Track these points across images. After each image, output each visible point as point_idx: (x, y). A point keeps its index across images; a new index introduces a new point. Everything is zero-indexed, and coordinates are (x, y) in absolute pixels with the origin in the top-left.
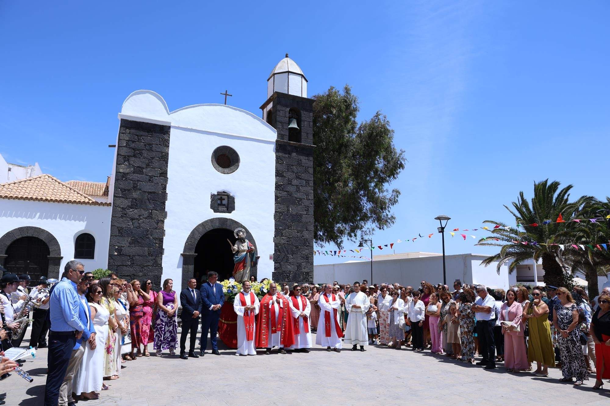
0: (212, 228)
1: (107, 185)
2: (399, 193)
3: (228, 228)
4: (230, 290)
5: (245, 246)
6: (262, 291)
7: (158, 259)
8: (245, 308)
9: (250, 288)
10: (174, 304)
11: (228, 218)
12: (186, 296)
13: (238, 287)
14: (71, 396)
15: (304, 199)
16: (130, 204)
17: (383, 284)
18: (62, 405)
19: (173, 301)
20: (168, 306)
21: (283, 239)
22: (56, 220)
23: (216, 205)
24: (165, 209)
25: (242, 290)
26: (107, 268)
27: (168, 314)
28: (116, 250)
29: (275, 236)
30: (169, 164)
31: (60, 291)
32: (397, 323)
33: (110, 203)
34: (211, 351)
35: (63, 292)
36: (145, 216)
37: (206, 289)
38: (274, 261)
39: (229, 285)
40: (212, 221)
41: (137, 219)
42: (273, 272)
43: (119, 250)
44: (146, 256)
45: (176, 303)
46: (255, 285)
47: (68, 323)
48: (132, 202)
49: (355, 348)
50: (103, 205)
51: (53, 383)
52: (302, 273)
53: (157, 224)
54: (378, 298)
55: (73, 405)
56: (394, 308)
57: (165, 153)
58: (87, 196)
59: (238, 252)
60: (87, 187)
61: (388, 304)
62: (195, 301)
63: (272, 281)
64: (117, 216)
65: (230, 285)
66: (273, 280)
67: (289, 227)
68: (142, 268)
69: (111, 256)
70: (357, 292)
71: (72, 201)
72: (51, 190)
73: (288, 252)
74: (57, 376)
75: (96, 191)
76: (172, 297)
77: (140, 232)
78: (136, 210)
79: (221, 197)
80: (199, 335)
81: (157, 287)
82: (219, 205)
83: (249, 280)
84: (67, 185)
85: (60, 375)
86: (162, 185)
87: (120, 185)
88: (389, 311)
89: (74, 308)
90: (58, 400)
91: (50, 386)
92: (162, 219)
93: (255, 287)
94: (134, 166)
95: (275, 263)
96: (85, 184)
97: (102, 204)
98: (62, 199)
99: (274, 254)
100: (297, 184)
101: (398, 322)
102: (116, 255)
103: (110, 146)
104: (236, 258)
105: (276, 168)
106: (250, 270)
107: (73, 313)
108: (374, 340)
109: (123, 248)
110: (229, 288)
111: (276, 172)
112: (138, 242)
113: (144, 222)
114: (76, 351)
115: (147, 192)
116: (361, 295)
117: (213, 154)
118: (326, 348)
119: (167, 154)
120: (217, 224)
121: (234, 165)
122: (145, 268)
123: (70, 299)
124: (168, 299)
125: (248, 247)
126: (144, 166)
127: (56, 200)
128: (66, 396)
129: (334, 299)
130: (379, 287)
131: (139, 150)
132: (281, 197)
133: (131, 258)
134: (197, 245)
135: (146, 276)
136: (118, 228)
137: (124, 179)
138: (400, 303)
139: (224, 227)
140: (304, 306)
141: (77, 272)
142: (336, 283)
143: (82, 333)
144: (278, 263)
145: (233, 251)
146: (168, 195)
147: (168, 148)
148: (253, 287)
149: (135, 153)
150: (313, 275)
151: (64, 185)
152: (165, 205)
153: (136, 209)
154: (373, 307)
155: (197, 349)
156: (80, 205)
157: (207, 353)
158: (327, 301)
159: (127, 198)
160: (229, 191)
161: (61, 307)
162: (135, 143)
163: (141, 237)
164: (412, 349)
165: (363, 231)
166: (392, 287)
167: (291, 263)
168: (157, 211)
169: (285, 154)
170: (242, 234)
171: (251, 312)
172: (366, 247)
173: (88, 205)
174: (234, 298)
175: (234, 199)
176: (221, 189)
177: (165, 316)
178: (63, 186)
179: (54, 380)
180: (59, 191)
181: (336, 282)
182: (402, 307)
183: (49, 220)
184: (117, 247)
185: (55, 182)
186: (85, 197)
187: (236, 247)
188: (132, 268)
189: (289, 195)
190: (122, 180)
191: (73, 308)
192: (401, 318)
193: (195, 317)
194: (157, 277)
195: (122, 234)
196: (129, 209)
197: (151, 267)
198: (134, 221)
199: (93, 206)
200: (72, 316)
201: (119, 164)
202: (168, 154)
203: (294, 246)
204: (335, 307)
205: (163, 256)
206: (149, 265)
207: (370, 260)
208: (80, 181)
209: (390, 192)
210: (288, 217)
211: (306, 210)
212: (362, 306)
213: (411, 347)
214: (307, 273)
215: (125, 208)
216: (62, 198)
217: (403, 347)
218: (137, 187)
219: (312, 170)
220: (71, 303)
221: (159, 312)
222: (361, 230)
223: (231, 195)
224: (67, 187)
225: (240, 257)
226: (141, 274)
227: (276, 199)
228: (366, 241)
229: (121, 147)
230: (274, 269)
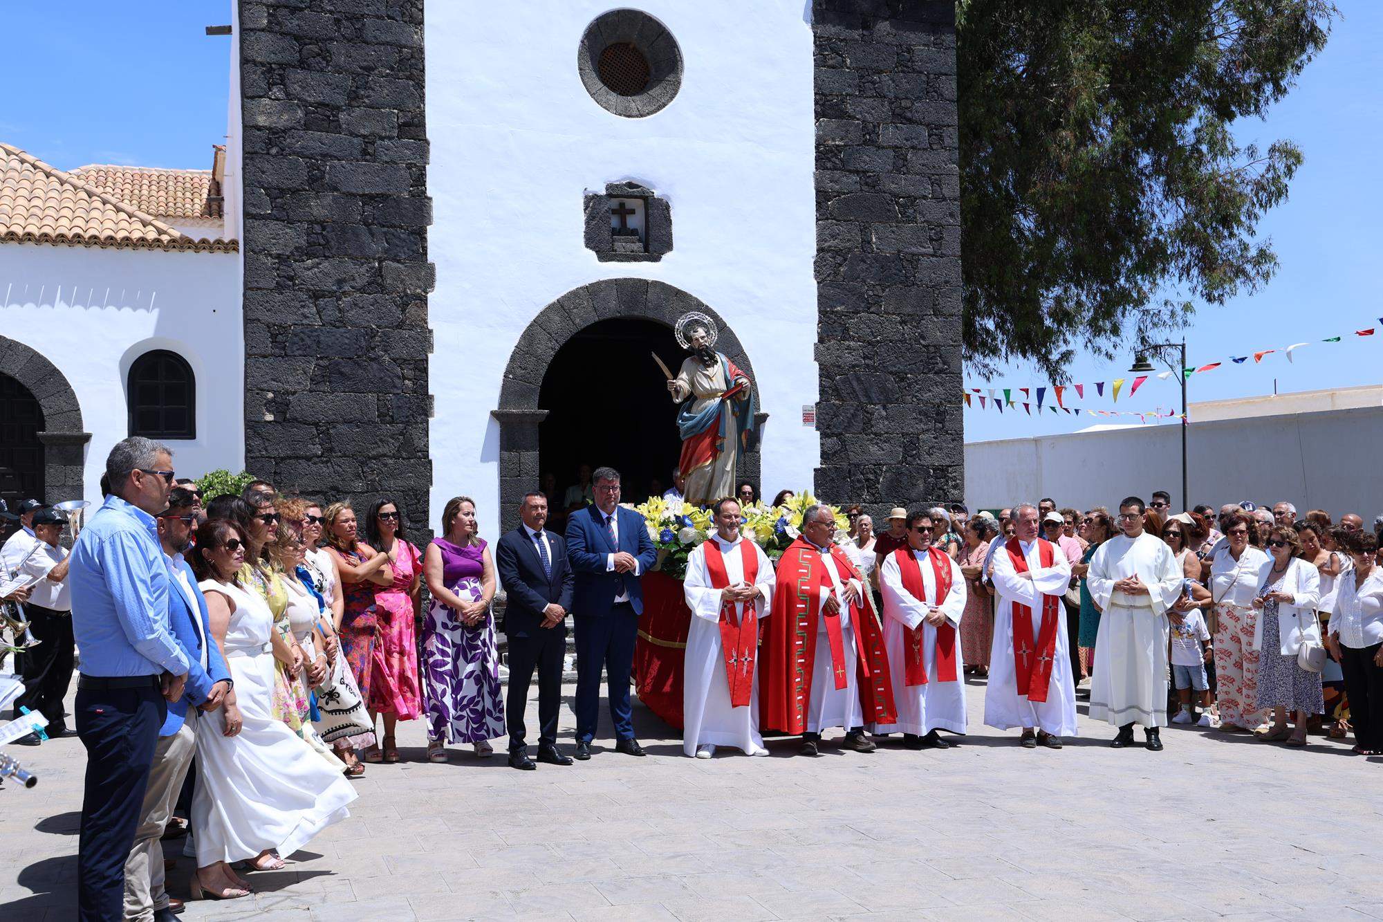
0: (593, 318)
1: (214, 179)
2: (1298, 159)
3: (651, 315)
4: (669, 531)
5: (716, 377)
6: (784, 536)
7: (414, 432)
8: (723, 595)
9: (738, 525)
10: (482, 583)
11: (650, 278)
12: (516, 553)
13: (699, 523)
14: (163, 890)
15: (925, 197)
16: (303, 242)
17: (1230, 507)
18: (136, 919)
19: (478, 573)
20: (461, 591)
21: (848, 348)
22: (52, 305)
23: (606, 235)
24: (426, 254)
25: (712, 533)
26: (242, 466)
27: (461, 618)
28: (270, 405)
29: (821, 340)
30: (427, 91)
31: (101, 542)
32: (1289, 648)
33: (234, 243)
34: (611, 743)
35: (113, 544)
36: (359, 282)
37: (583, 530)
38: (818, 428)
39: (666, 514)
40: (594, 291)
41: (332, 294)
42: (815, 470)
43: (280, 406)
44: (370, 422)
45: (487, 581)
46: (756, 515)
47: (138, 647)
48: (308, 235)
49: (1128, 737)
50: (211, 248)
51: (102, 845)
52: (924, 470)
53: (403, 311)
54: (1212, 559)
55: (169, 916)
56: (1278, 596)
57: (411, 48)
58: (150, 218)
59: (692, 398)
60: (145, 187)
61: (1253, 581)
62: (548, 570)
63: (813, 501)
64: (261, 285)
65: (670, 514)
66: (817, 496)
67: (870, 304)
68: (362, 464)
69: (253, 427)
70: (1135, 536)
71: (102, 237)
72: (21, 201)
73: (869, 397)
74: (114, 823)
75: (179, 200)
76: (473, 559)
77: (347, 341)
78: (326, 264)
79: (622, 205)
80: (569, 690)
81: (418, 530)
82: (615, 232)
83: (734, 496)
84: (75, 181)
85: (123, 821)
86: (409, 167)
87: (263, 172)
88: (1258, 605)
89: (152, 596)
90: (123, 902)
91: (94, 854)
92: (419, 291)
93: (755, 521)
94: (307, 101)
95: (824, 435)
96: (137, 177)
97: (204, 245)
98: (64, 231)
99: (817, 404)
100: (897, 143)
101: (1296, 647)
102: (270, 422)
103: (211, 31)
104: (686, 422)
105: (815, 87)
106: (737, 463)
107: (151, 614)
108: (1198, 710)
109: (291, 398)
110: (667, 525)
111: (815, 99)
112: (342, 373)
113: (356, 305)
114: (168, 741)
115: (360, 196)
116: (1148, 547)
117: (582, 42)
118: (1018, 732)
119: (418, 54)
120: (613, 304)
121: (660, 81)
122: (373, 464)
123: (138, 569)
124: (459, 566)
125: (727, 382)
126: (341, 100)
127: (45, 238)
128: (148, 889)
129: (1048, 560)
130: (1214, 516)
131: (317, 41)
132: (839, 194)
133: (323, 429)
134: (546, 379)
135: (378, 491)
136: (268, 327)
137: (274, 151)
138: (1303, 576)
139: (636, 313)
140: (943, 587)
141: (158, 475)
142: (1048, 504)
143: (185, 680)
144: (833, 435)
145: (673, 393)
146: (434, 204)
147: (422, 30)
148: (748, 519)
149: (304, 52)
150: (963, 477)
151: (66, 182)
152: (424, 239)
153: (327, 258)
154: (1194, 591)
155: (567, 734)
156: (128, 251)
157: (600, 750)
158: (1021, 568)
159: (290, 222)
160: (649, 183)
161: (111, 596)
162: (299, 14)
163: (350, 359)
164: (1351, 747)
165: (1148, 311)
166: (1269, 516)
167: (881, 435)
168: (399, 262)
169: (850, 26)
170: (704, 334)
171: (746, 610)
172: (1162, 373)
173: (158, 252)
174: (685, 561)
175: (667, 208)
176: (618, 174)
177: (450, 624)
178: (62, 185)
179: (105, 835)
180: (52, 203)
181: (1049, 500)
182: (1310, 589)
183: (30, 306)
184: (270, 395)
185: (32, 169)
186: (145, 224)
187: (682, 381)
188: (329, 464)
189: (867, 184)
190: (268, 154)
191: (150, 599)
192: (1305, 633)
193: (551, 626)
194: (416, 496)
195: (284, 348)
196: (303, 261)
197: (391, 461)
198: (321, 302)
199: (174, 254)
200: (148, 623)
201: (252, 98)
202: (421, 50)
203: (891, 373)
204: (1050, 588)
205: (430, 420)
206: (385, 455)
207: (1177, 419)
208: (119, 168)
209: (1263, 152)
210: (865, 266)
211: (931, 240)
212: (1154, 588)
213: (1348, 741)
214: (942, 471)
215: (288, 257)
216: (64, 227)
217: (1313, 740)
218: (323, 177)
219: (954, 85)
220: (144, 582)
221: (433, 612)
222: (1142, 308)
223: (657, 193)
224: (75, 188)
225: (699, 416)
226: (359, 485)
227: (818, 203)
228: (1157, 348)
229: (252, 34)
230: (822, 457)
